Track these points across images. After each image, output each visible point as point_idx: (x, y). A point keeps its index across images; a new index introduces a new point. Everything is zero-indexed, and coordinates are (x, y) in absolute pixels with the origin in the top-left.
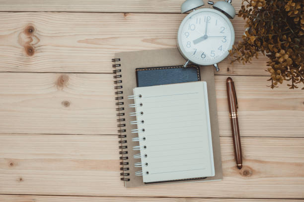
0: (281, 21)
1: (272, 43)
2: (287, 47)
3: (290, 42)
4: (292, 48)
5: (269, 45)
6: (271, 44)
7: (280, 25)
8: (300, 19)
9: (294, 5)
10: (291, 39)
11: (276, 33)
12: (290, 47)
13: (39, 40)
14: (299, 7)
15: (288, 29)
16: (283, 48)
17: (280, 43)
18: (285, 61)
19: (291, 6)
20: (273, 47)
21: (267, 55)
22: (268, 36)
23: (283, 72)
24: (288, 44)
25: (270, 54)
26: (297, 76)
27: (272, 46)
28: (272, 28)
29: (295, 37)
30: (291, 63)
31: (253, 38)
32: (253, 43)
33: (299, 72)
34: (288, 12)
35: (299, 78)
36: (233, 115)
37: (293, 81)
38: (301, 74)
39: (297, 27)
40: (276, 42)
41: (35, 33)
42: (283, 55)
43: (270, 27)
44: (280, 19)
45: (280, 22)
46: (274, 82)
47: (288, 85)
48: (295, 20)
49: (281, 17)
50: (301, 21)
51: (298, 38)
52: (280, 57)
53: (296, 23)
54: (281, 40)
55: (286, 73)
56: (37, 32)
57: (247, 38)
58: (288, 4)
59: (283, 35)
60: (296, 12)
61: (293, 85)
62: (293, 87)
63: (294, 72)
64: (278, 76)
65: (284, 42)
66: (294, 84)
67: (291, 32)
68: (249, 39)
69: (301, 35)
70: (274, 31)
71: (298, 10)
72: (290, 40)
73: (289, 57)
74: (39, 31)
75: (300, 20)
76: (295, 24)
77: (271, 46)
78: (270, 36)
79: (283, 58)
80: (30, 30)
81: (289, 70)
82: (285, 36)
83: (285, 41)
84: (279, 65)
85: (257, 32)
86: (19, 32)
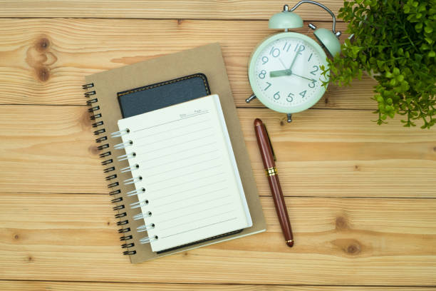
0: (397, 27)
1: (382, 58)
2: (403, 65)
3: (407, 59)
4: (410, 67)
5: (378, 61)
6: (381, 60)
7: (396, 33)
8: (424, 25)
9: (416, 5)
10: (410, 54)
11: (389, 44)
12: (407, 65)
13: (56, 59)
14: (423, 9)
15: (407, 40)
16: (398, 66)
17: (393, 59)
18: (399, 84)
19: (411, 7)
20: (384, 65)
21: (375, 77)
22: (377, 48)
23: (395, 101)
24: (405, 61)
25: (379, 74)
26: (416, 109)
27: (383, 62)
28: (384, 37)
29: (415, 52)
30: (407, 88)
31: (356, 50)
32: (356, 57)
33: (418, 103)
34: (408, 15)
35: (419, 113)
36: (270, 172)
37: (410, 117)
38: (422, 106)
39: (419, 37)
40: (388, 57)
41: (51, 49)
42: (396, 76)
43: (381, 35)
44: (396, 25)
45: (397, 29)
46: (382, 115)
47: (403, 122)
48: (417, 27)
49: (398, 23)
50: (426, 29)
51: (420, 53)
52: (392, 78)
53: (418, 32)
54: (396, 56)
55: (401, 104)
56: (54, 47)
57: (348, 48)
58: (408, 3)
59: (399, 47)
60: (419, 16)
61: (409, 121)
62: (409, 124)
63: (411, 103)
64: (388, 107)
65: (399, 58)
66: (411, 120)
67: (411, 44)
68: (350, 50)
69: (424, 49)
70: (385, 41)
71: (421, 12)
72: (408, 56)
73: (405, 79)
74: (56, 46)
75: (423, 28)
76: (418, 34)
77: (380, 63)
78: (381, 48)
79: (397, 80)
80: (43, 45)
81: (404, 100)
82: (401, 50)
83: (401, 56)
84: (391, 91)
85: (362, 42)
86: (29, 47)
